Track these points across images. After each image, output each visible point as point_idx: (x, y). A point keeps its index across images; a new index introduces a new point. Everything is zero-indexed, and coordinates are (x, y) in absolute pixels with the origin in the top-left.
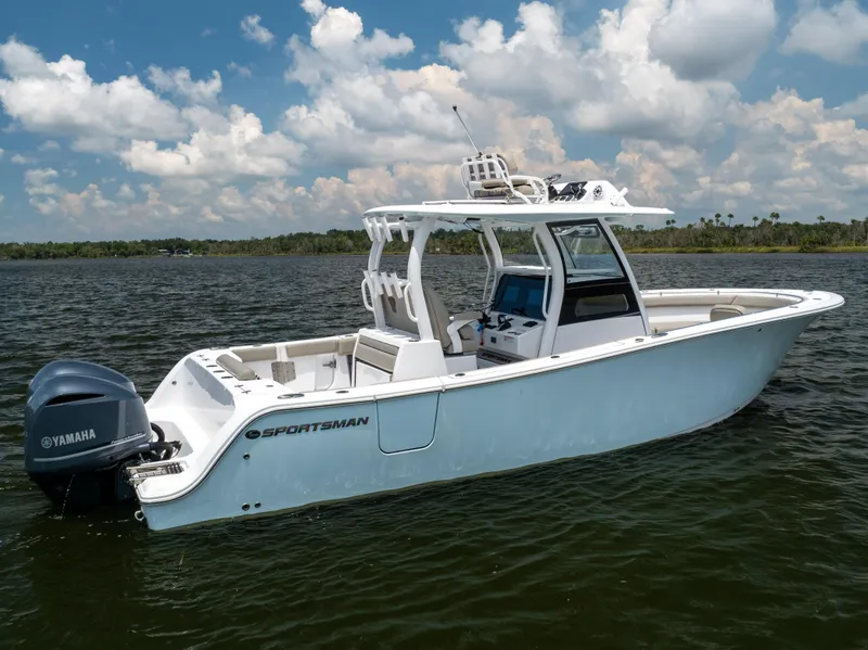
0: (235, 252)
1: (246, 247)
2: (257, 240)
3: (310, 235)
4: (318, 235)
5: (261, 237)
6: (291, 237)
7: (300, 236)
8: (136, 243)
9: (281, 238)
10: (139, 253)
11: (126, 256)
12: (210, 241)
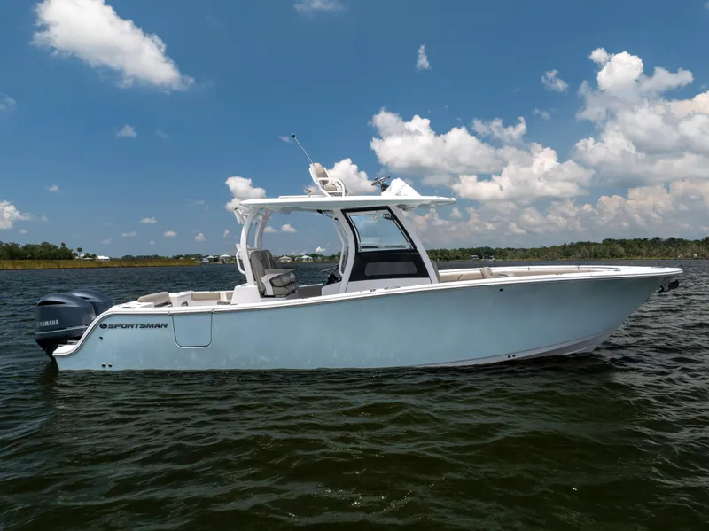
0: (527, 257)
1: (536, 254)
2: (545, 248)
3: (588, 244)
4: (595, 244)
5: (548, 246)
6: (572, 245)
7: (581, 244)
8: (455, 250)
9: (564, 247)
10: (457, 258)
11: (448, 260)
12: (509, 249)
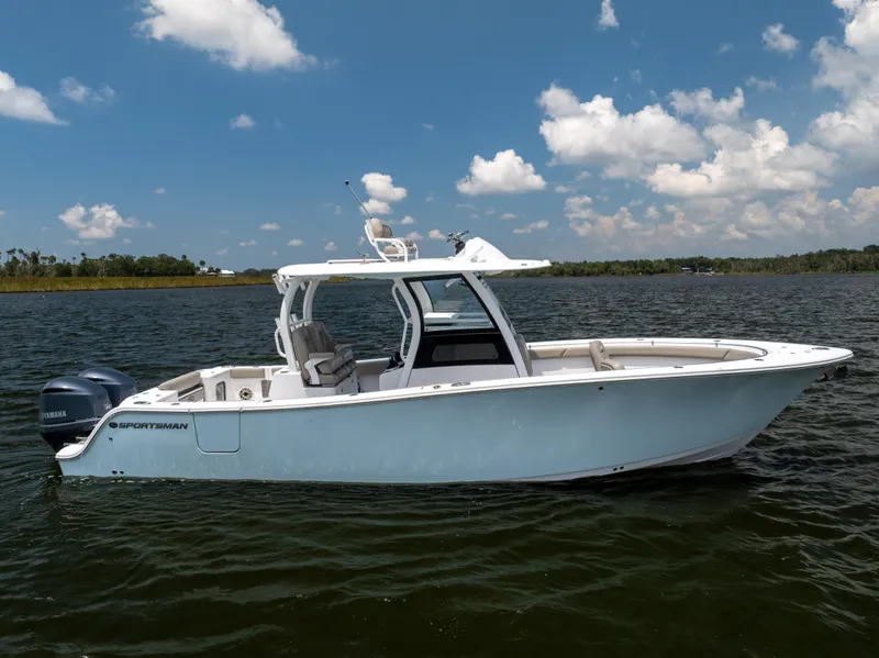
0: (759, 270)
1: (771, 265)
2: (783, 258)
3: (843, 252)
4: (853, 252)
5: (787, 255)
6: (821, 254)
7: (832, 252)
8: (660, 261)
9: (809, 256)
10: (663, 271)
11: (651, 274)
12: (733, 259)
